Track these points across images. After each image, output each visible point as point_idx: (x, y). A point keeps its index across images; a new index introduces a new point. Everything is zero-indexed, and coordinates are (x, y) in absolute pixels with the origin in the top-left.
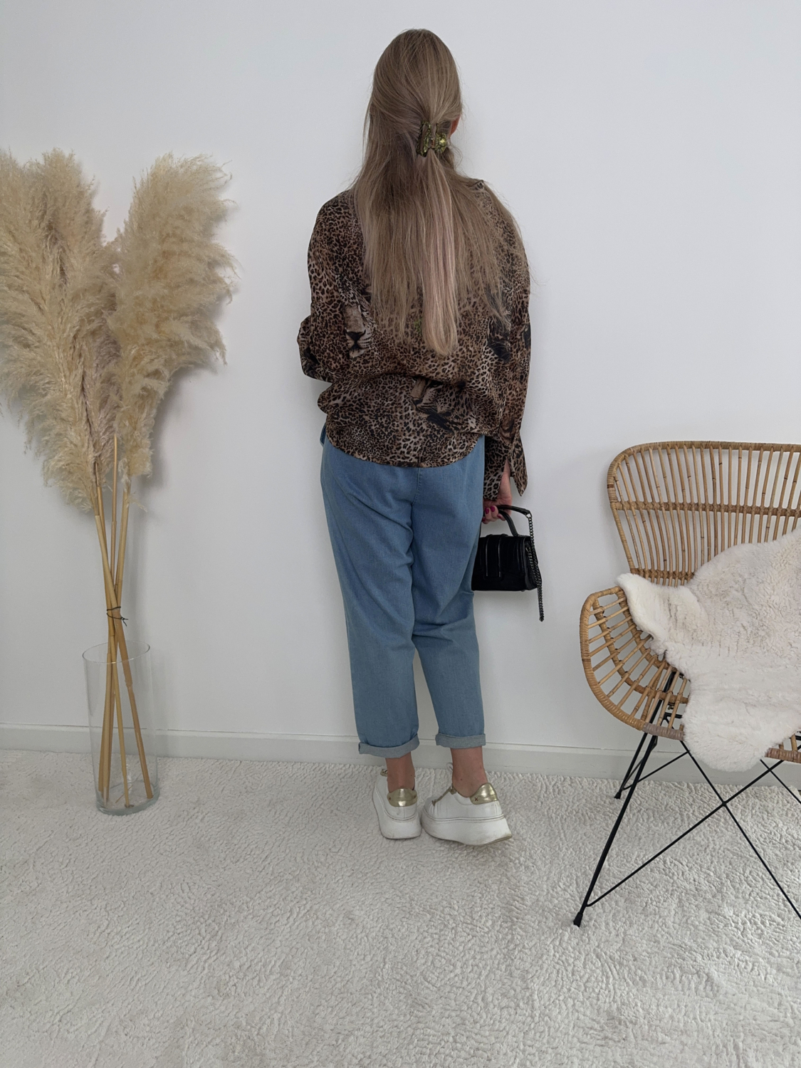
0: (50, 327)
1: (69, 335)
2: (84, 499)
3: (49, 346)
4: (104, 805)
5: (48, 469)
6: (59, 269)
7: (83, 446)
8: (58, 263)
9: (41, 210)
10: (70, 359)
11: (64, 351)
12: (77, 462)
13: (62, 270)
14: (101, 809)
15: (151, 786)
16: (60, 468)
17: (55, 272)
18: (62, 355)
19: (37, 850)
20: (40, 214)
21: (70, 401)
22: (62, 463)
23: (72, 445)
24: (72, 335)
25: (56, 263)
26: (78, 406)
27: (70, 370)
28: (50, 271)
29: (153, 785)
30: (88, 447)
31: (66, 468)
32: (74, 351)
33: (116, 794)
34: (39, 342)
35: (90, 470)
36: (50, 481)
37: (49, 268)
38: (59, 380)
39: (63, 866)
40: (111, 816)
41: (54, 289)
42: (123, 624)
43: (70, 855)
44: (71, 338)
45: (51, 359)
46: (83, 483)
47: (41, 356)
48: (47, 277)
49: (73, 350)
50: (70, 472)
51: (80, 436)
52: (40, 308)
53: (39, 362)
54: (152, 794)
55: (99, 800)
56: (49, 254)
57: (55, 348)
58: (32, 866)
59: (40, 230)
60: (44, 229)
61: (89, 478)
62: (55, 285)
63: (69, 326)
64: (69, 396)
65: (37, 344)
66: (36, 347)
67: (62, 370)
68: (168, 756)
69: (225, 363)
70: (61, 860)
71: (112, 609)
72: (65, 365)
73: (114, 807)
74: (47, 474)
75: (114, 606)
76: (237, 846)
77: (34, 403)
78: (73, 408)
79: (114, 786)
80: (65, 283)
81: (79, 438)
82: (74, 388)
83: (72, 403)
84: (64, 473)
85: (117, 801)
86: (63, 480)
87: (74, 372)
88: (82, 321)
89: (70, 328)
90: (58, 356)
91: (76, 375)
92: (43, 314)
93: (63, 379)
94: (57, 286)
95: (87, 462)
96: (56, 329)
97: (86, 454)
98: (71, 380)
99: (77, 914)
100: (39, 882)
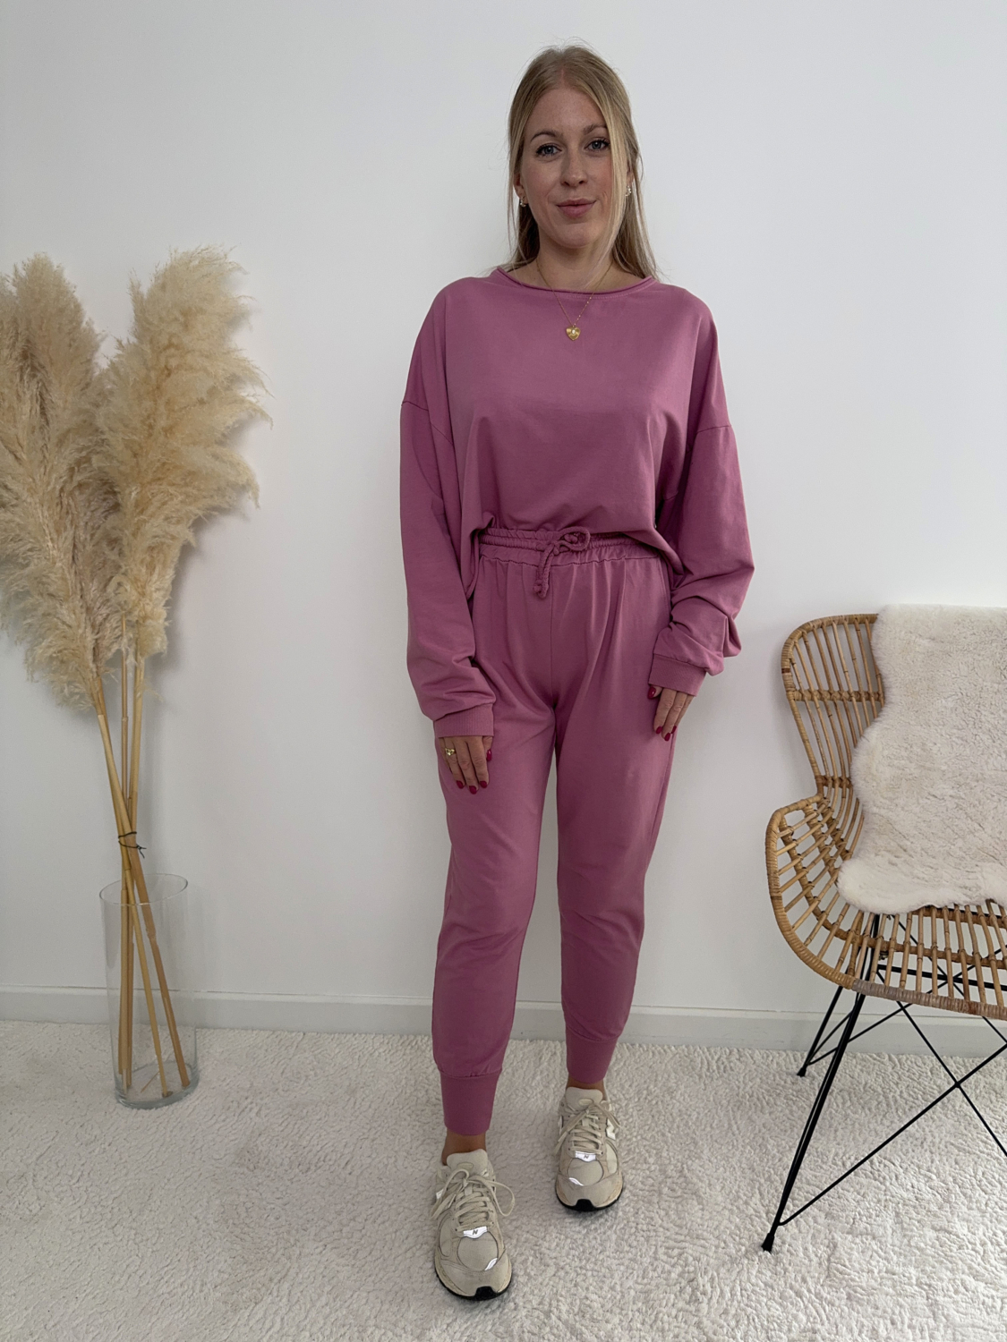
0: (31, 480)
1: (54, 488)
2: (82, 696)
3: (31, 503)
4: (124, 1093)
5: (34, 659)
6: (38, 408)
7: (79, 627)
8: (37, 400)
9: (11, 337)
10: (57, 518)
11: (49, 507)
12: (73, 646)
13: (42, 408)
14: (121, 1100)
15: (188, 1069)
16: (51, 657)
17: (33, 412)
18: (46, 514)
19: (37, 1159)
20: (12, 340)
21: (61, 571)
22: (52, 650)
23: (65, 627)
24: (58, 487)
25: (35, 398)
26: (70, 577)
27: (58, 532)
28: (27, 409)
29: (190, 1066)
30: (86, 628)
31: (57, 657)
32: (62, 507)
33: (139, 1079)
34: (17, 499)
35: (90, 657)
36: (36, 675)
37: (26, 408)
38: (44, 545)
39: (74, 1181)
40: (135, 1110)
41: (33, 432)
42: (140, 855)
43: (83, 1165)
44: (57, 493)
45: (31, 520)
46: (81, 674)
47: (20, 517)
48: (23, 417)
49: (60, 506)
50: (62, 662)
51: (75, 614)
52: (16, 457)
53: (18, 524)
54: (189, 1082)
55: (118, 1087)
56: (25, 390)
57: (38, 505)
58: (31, 1180)
59: (11, 362)
60: (16, 359)
61: (88, 667)
62: (34, 427)
63: (54, 476)
64: (59, 564)
65: (14, 502)
66: (12, 506)
67: (47, 532)
68: (209, 1028)
69: (258, 506)
70: (70, 1172)
71: (125, 836)
72: (51, 525)
73: (140, 1097)
74: (31, 665)
75: (128, 830)
76: (307, 1149)
77: (11, 577)
78: (64, 579)
79: (138, 1069)
80: (48, 424)
81: (73, 616)
82: (65, 554)
83: (63, 574)
84: (55, 663)
85: (143, 1089)
86: (54, 672)
87: (64, 535)
88: (71, 470)
89: (56, 479)
90: (43, 516)
91: (66, 538)
92: (20, 464)
93: (50, 544)
94: (37, 428)
95: (84, 647)
96: (37, 481)
97: (83, 637)
98: (60, 546)
99: (96, 1247)
100: (42, 1204)
